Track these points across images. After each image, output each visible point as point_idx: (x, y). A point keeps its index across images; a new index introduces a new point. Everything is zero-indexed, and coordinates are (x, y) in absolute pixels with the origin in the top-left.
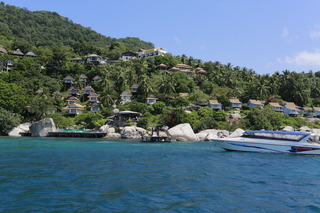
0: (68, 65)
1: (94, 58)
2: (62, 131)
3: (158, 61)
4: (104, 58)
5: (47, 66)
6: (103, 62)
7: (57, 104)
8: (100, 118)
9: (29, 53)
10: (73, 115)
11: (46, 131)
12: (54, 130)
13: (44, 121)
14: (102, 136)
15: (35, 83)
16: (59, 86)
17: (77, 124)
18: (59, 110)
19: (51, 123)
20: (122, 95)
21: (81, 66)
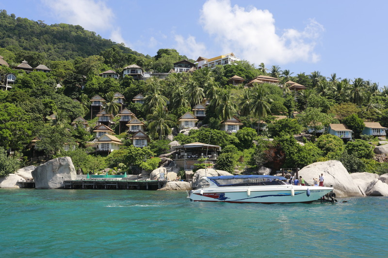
0: (96, 81)
1: (133, 70)
2: (87, 178)
3: (229, 72)
4: (147, 70)
5: (65, 83)
6: (146, 75)
7: (80, 136)
8: (149, 156)
9: (39, 67)
10: (105, 153)
11: (60, 178)
12: (74, 177)
13: (56, 161)
14: (156, 186)
15: (46, 105)
16: (82, 110)
17: (112, 167)
18: (82, 146)
19: (68, 165)
20: (182, 120)
21: (115, 82)
